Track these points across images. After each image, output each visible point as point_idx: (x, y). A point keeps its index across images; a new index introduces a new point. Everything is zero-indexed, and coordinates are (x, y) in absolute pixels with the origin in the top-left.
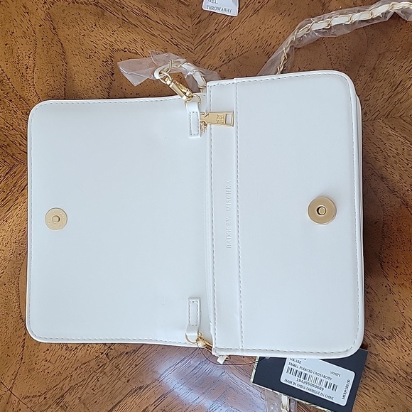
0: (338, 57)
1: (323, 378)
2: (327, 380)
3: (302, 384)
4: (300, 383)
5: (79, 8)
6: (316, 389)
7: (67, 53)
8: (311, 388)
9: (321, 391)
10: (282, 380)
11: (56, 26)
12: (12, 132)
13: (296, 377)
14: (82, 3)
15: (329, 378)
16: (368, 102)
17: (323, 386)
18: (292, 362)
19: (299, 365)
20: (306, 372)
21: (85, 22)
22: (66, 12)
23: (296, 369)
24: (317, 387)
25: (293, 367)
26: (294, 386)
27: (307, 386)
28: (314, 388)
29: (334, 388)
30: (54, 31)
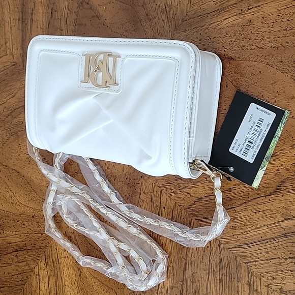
0: (126, 31)
1: (253, 129)
2: (255, 125)
3: (256, 146)
4: (255, 147)
5: (7, 145)
6: (261, 135)
7: (20, 171)
8: (260, 138)
9: (263, 132)
10: (252, 161)
11: (5, 164)
12: (31, 236)
13: (250, 149)
14: (6, 141)
15: (254, 123)
16: (161, 34)
17: (259, 129)
18: (238, 151)
19: (242, 145)
20: (247, 141)
21: (14, 149)
22: (4, 153)
23: (244, 149)
24: (260, 134)
25: (243, 151)
26: (257, 153)
27: (258, 142)
28: (260, 137)
29: (261, 120)
30: (7, 168)
